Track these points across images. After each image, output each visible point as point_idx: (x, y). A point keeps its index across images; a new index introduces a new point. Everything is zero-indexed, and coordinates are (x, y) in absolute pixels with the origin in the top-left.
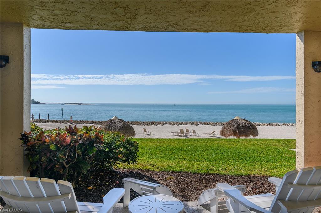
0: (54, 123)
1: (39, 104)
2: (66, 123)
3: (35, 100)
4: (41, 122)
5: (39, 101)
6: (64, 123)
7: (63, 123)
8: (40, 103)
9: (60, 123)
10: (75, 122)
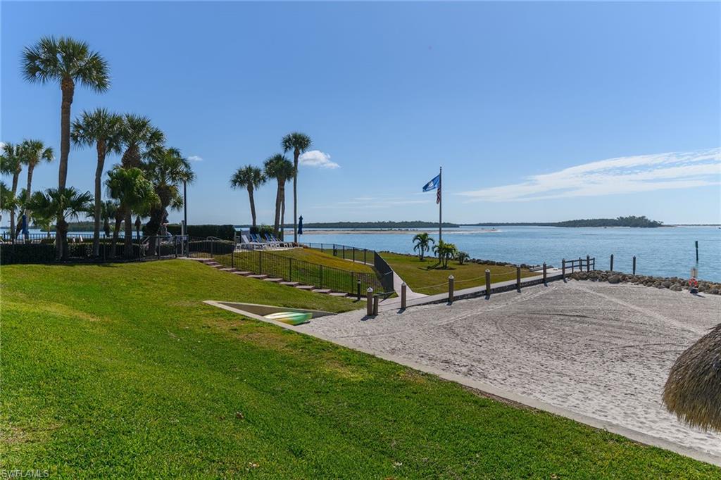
0: (640, 286)
1: (659, 228)
2: (676, 290)
3: (649, 219)
4: (604, 281)
5: (658, 220)
6: (671, 288)
7: (668, 287)
8: (660, 225)
9: (659, 286)
10: (709, 288)
